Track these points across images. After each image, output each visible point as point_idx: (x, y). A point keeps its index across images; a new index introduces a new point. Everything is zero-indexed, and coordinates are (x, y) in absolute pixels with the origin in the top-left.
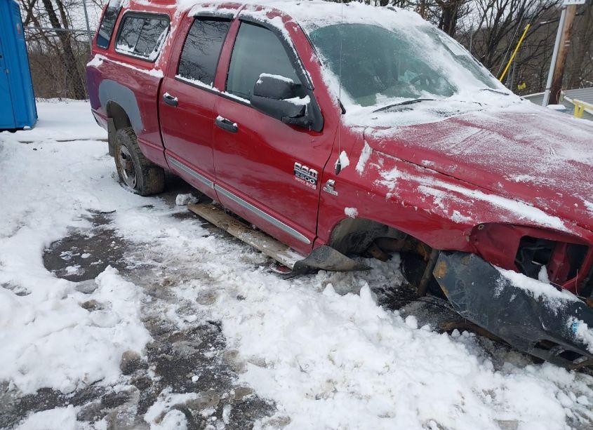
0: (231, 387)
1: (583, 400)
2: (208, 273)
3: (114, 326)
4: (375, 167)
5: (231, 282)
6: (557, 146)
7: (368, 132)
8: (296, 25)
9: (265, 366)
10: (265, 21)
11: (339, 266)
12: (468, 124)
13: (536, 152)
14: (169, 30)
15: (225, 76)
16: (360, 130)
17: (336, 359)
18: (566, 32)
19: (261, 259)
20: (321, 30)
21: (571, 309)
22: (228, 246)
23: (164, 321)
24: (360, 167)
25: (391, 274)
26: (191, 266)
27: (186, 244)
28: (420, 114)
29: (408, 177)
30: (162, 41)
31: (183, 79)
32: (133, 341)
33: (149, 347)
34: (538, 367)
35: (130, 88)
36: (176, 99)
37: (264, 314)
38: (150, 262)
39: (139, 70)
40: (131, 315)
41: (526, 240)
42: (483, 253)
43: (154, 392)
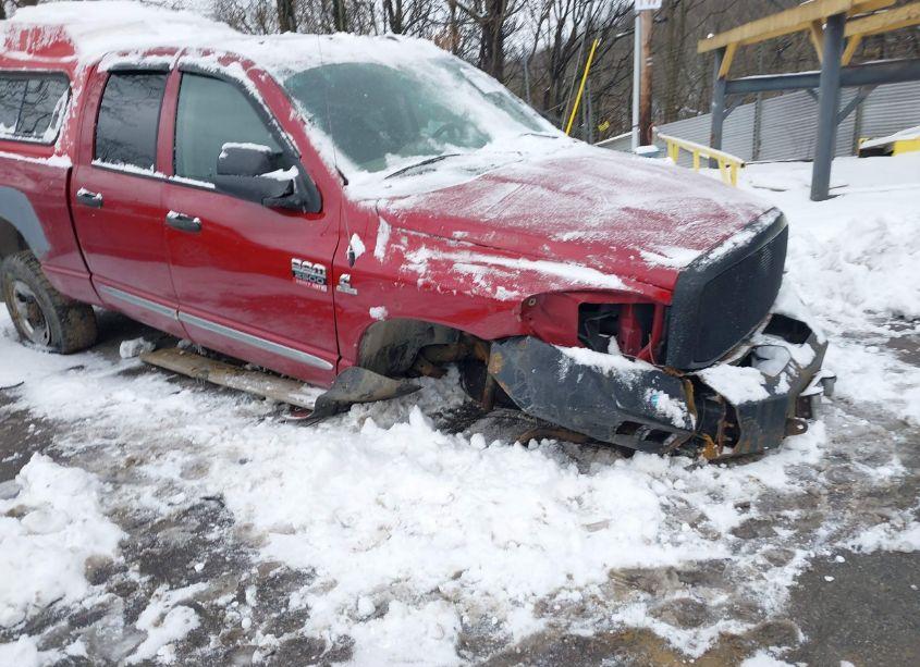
0: (251, 566)
1: (680, 484)
2: (191, 439)
3: (65, 528)
4: (398, 250)
5: (227, 444)
6: (609, 194)
7: (382, 205)
8: (263, 72)
9: (293, 532)
10: (218, 70)
11: (377, 393)
12: (505, 180)
13: (586, 204)
14: (70, 94)
15: (171, 154)
16: (371, 204)
17: (387, 503)
18: (646, 47)
19: (266, 407)
20: (298, 76)
21: (647, 380)
22: (214, 400)
23: (138, 510)
24: (379, 252)
25: (449, 392)
26: (162, 435)
27: (148, 408)
28: (446, 175)
29: (439, 255)
30: (61, 113)
31: (106, 165)
32: (96, 542)
33: (122, 545)
34: (628, 460)
35: (18, 189)
36: (99, 196)
37: (281, 474)
38: (98, 441)
39: (30, 159)
40: (86, 510)
41: (586, 309)
42: (542, 334)
43: (143, 595)
